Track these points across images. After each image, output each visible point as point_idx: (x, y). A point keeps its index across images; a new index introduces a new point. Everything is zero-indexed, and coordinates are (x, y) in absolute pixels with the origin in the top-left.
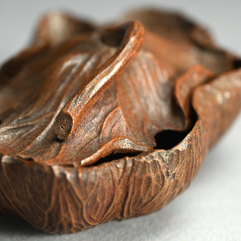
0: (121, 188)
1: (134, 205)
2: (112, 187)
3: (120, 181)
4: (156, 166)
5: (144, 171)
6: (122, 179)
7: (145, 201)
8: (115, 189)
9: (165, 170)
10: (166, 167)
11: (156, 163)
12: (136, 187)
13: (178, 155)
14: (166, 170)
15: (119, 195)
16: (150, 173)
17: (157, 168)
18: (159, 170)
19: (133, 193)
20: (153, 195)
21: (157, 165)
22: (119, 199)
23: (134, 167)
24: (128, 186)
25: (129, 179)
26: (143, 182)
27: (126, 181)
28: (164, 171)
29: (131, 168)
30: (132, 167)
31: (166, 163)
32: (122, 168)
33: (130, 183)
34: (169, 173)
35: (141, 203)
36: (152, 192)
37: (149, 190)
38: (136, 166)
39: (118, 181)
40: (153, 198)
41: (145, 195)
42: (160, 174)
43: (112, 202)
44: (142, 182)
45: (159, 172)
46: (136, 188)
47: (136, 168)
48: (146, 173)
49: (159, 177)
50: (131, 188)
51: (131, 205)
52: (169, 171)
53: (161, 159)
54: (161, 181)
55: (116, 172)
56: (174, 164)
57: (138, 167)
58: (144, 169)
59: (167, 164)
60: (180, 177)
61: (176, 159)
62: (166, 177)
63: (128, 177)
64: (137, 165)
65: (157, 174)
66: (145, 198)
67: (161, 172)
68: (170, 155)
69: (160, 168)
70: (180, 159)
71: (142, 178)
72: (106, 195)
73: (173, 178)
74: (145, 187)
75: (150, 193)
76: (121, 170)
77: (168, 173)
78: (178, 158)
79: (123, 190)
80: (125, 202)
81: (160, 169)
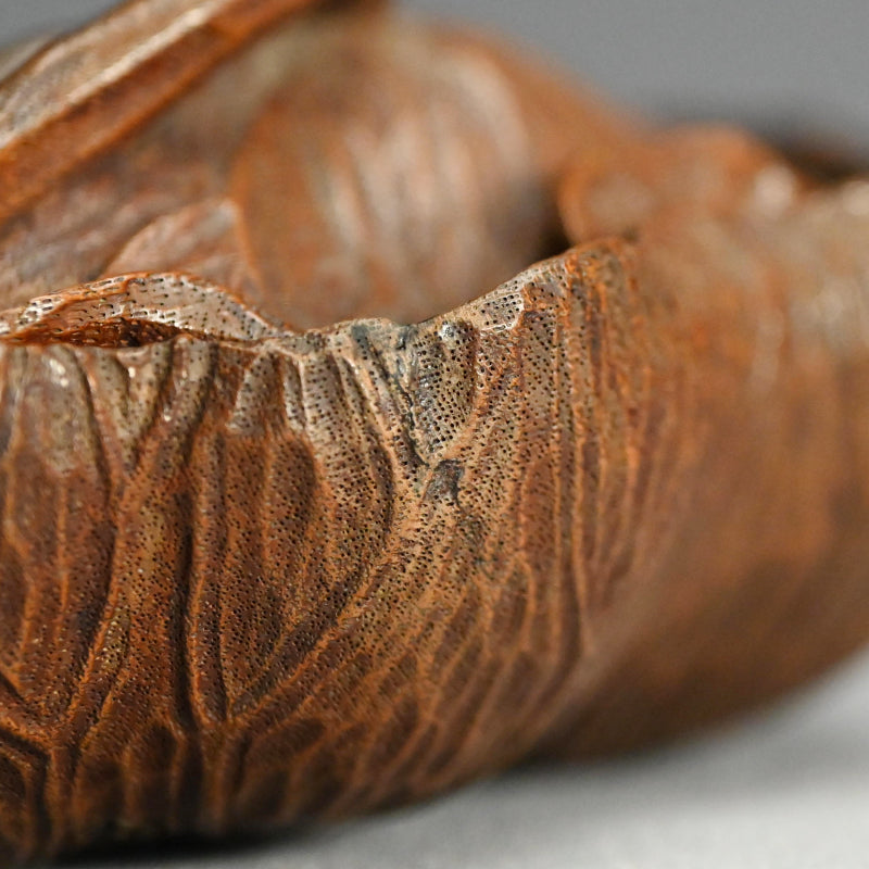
0: (147, 503)
1: (241, 637)
2: (93, 475)
3: (137, 452)
4: (341, 392)
5: (270, 407)
6: (151, 445)
7: (295, 614)
8: (113, 497)
9: (394, 429)
10: (397, 411)
11: (337, 373)
12: (230, 503)
13: (471, 357)
14: (398, 425)
15: (147, 555)
16: (304, 425)
17: (345, 405)
18: (356, 416)
19: (221, 546)
20: (335, 575)
21: (345, 384)
22: (148, 583)
23: (218, 384)
24: (186, 496)
25: (187, 449)
26: (270, 476)
27: (173, 459)
28: (388, 430)
29: (201, 387)
30: (207, 384)
31: (399, 388)
32: (150, 384)
33: (197, 474)
34: (417, 450)
35: (275, 623)
36: (331, 552)
37: (310, 536)
38: (224, 378)
39: (126, 453)
40: (339, 598)
41: (291, 569)
42: (365, 446)
43: (107, 588)
44: (259, 475)
45: (358, 431)
46: (235, 512)
47: (228, 386)
48: (283, 421)
49: (357, 458)
50: (203, 506)
51: (222, 637)
52: (418, 434)
53: (370, 362)
54: (377, 494)
55: (115, 398)
56: (444, 405)
57: (235, 386)
58: (269, 401)
59: (403, 393)
60: (494, 501)
61: (455, 380)
62: (398, 471)
63: (183, 438)
64: (234, 370)
65: (346, 437)
66: (293, 591)
67: (372, 433)
68: (424, 348)
69: (364, 410)
70: (482, 376)
71: (261, 450)
72: (61, 522)
73: (449, 496)
74: (284, 510)
75: (318, 559)
76: (144, 394)
77: (412, 444)
78: (469, 375)
79: (161, 521)
80: (182, 608)
81: (362, 414)
